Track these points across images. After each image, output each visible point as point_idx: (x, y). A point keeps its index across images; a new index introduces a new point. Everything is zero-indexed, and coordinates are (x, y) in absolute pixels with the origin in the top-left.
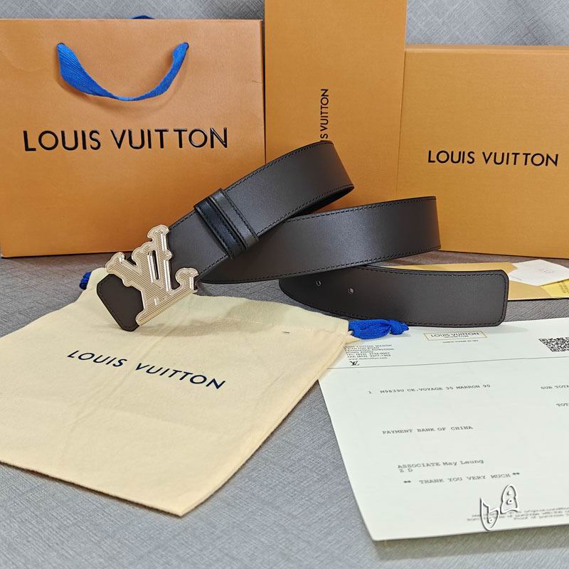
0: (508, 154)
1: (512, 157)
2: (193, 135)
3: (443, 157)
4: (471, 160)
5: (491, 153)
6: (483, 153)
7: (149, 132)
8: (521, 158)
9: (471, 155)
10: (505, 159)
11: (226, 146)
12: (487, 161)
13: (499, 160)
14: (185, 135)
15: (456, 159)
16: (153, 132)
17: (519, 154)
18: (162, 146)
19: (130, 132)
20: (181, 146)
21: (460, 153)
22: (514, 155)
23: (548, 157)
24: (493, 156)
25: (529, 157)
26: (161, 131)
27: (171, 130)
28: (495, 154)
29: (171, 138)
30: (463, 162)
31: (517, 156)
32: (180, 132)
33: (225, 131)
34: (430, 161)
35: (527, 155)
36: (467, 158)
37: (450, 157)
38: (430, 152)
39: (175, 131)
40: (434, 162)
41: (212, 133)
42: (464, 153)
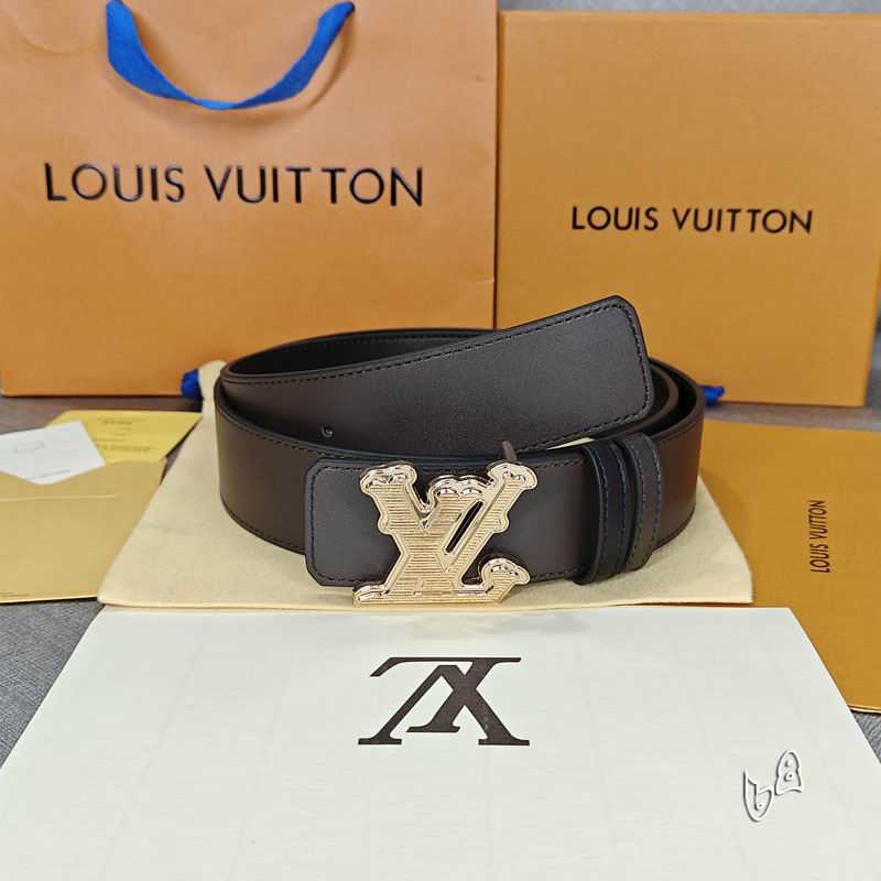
0: (720, 212)
1: (727, 217)
2: (357, 180)
3: (599, 218)
4: (651, 224)
5: (688, 211)
6: (674, 211)
7: (275, 172)
8: (744, 219)
9: (652, 213)
10: (714, 220)
11: (419, 202)
12: (680, 225)
13: (703, 223)
14: (343, 180)
15: (623, 221)
16: (282, 173)
17: (739, 211)
18: (298, 199)
19: (240, 172)
20: (334, 200)
21: (631, 211)
22: (730, 214)
23: (794, 216)
24: (692, 214)
25: (760, 217)
26: (298, 172)
27: (316, 170)
28: (696, 211)
29: (316, 183)
30: (637, 227)
31: (738, 215)
32: (333, 172)
33: (419, 174)
34: (575, 226)
35: (754, 212)
36: (644, 221)
37: (612, 218)
38: (575, 210)
39: (325, 170)
40: (582, 227)
41: (395, 176)
42: (638, 210)
